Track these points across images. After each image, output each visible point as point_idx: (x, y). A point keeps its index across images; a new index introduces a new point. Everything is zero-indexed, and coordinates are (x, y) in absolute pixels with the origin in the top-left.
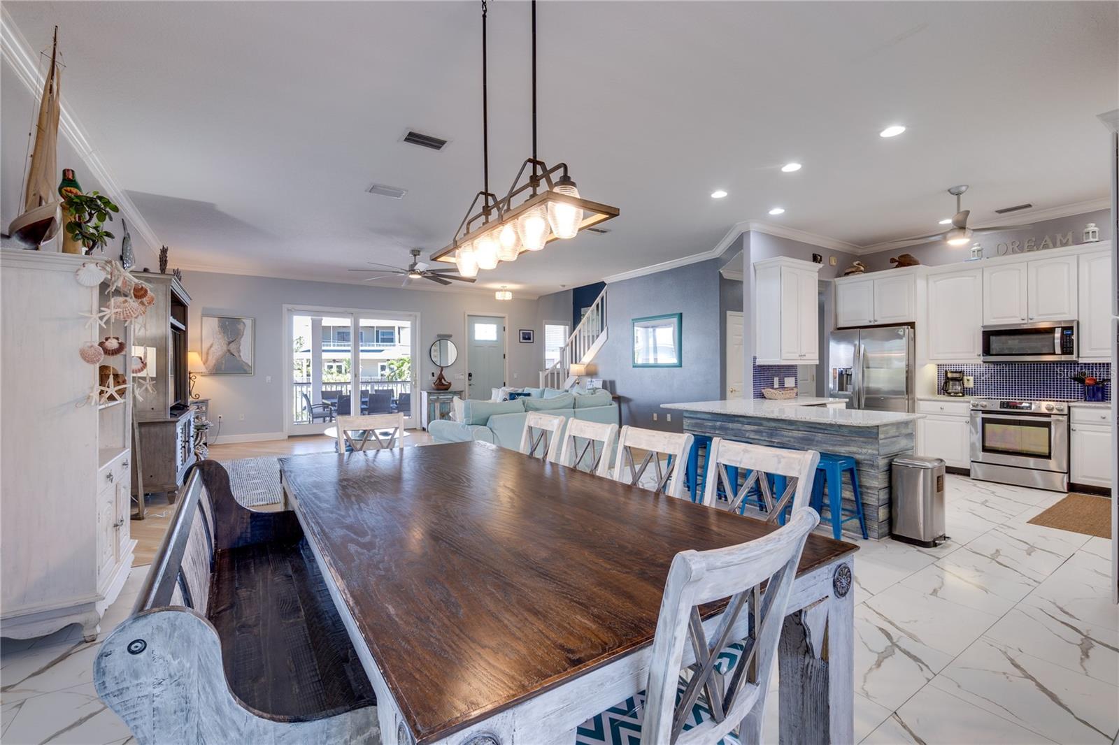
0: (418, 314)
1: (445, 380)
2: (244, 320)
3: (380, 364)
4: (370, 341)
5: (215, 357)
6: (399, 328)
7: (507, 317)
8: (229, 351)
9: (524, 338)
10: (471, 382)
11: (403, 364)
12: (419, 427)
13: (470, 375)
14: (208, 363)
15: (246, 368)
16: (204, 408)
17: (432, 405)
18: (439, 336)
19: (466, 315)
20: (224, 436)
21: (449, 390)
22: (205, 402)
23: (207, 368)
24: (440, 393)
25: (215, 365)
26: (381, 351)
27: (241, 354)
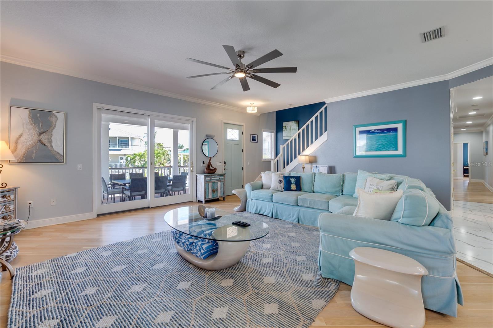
0: (195, 120)
1: (212, 167)
2: (56, 114)
3: (120, 157)
4: (114, 145)
5: (25, 146)
6: (131, 138)
7: (244, 126)
8: (40, 141)
9: (253, 140)
10: (226, 167)
11: (135, 157)
12: (194, 200)
13: (225, 163)
14: (18, 151)
15: (58, 157)
16: (12, 197)
17: (207, 184)
18: (207, 136)
19: (223, 123)
20: (34, 221)
21: (215, 174)
22: (13, 191)
23: (15, 157)
24: (212, 176)
25: (24, 154)
26: (120, 150)
27: (53, 144)
